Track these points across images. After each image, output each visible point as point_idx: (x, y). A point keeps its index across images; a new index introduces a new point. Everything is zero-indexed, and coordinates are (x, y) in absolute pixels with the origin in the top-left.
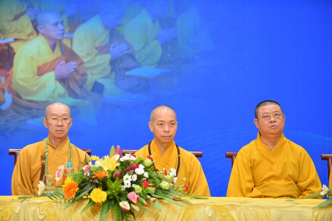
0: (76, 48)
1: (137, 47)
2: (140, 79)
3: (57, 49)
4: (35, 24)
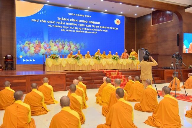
3: (75, 46)
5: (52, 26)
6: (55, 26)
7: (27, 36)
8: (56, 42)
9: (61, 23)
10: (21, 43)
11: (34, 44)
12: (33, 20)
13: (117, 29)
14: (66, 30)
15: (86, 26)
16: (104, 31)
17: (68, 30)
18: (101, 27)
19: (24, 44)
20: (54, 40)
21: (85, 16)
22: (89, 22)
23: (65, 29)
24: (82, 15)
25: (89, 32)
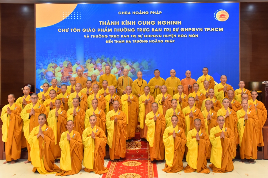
0: (134, 67)
1: (144, 66)
2: (145, 72)
3: (131, 67)
4: (127, 63)
5: (90, 36)
6: (95, 36)
7: (52, 56)
8: (97, 63)
9: (106, 29)
10: (42, 66)
11: (61, 68)
12: (60, 30)
13: (221, 29)
14: (114, 42)
15: (153, 30)
16: (190, 36)
17: (117, 41)
18: (183, 30)
19: (46, 68)
20: (93, 59)
21: (149, 13)
22: (159, 23)
23: (113, 39)
24: (144, 13)
25: (159, 41)
